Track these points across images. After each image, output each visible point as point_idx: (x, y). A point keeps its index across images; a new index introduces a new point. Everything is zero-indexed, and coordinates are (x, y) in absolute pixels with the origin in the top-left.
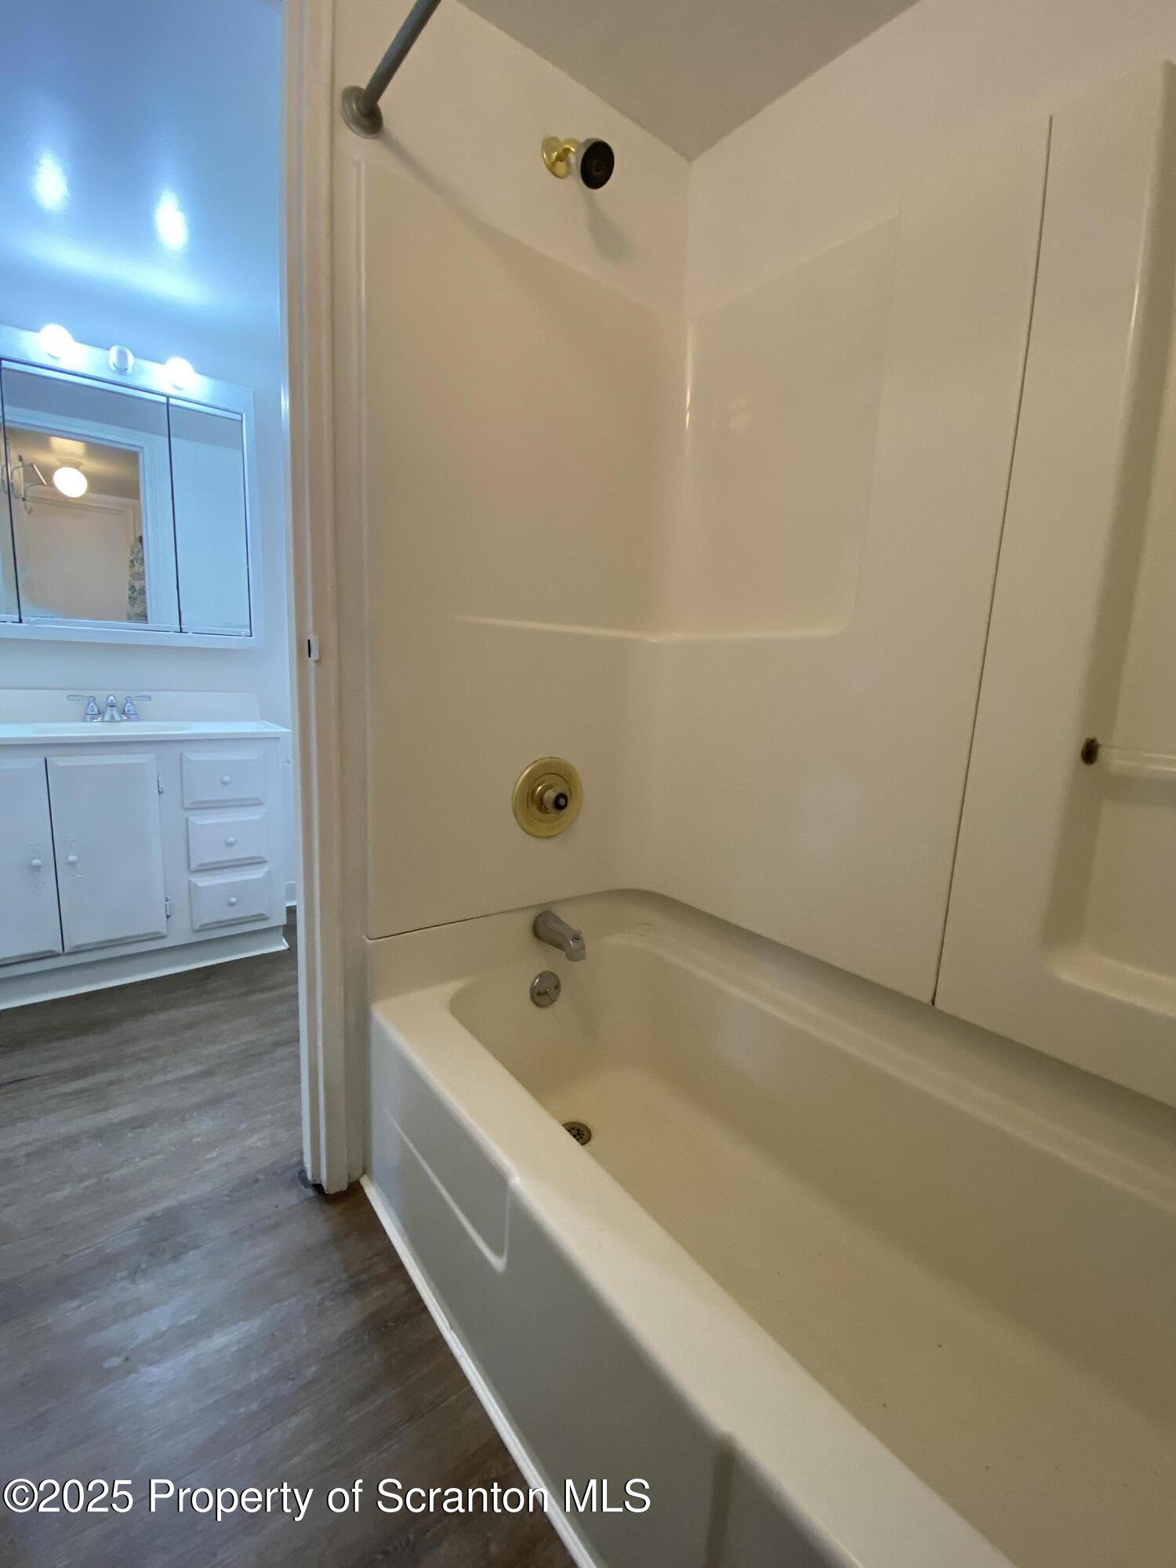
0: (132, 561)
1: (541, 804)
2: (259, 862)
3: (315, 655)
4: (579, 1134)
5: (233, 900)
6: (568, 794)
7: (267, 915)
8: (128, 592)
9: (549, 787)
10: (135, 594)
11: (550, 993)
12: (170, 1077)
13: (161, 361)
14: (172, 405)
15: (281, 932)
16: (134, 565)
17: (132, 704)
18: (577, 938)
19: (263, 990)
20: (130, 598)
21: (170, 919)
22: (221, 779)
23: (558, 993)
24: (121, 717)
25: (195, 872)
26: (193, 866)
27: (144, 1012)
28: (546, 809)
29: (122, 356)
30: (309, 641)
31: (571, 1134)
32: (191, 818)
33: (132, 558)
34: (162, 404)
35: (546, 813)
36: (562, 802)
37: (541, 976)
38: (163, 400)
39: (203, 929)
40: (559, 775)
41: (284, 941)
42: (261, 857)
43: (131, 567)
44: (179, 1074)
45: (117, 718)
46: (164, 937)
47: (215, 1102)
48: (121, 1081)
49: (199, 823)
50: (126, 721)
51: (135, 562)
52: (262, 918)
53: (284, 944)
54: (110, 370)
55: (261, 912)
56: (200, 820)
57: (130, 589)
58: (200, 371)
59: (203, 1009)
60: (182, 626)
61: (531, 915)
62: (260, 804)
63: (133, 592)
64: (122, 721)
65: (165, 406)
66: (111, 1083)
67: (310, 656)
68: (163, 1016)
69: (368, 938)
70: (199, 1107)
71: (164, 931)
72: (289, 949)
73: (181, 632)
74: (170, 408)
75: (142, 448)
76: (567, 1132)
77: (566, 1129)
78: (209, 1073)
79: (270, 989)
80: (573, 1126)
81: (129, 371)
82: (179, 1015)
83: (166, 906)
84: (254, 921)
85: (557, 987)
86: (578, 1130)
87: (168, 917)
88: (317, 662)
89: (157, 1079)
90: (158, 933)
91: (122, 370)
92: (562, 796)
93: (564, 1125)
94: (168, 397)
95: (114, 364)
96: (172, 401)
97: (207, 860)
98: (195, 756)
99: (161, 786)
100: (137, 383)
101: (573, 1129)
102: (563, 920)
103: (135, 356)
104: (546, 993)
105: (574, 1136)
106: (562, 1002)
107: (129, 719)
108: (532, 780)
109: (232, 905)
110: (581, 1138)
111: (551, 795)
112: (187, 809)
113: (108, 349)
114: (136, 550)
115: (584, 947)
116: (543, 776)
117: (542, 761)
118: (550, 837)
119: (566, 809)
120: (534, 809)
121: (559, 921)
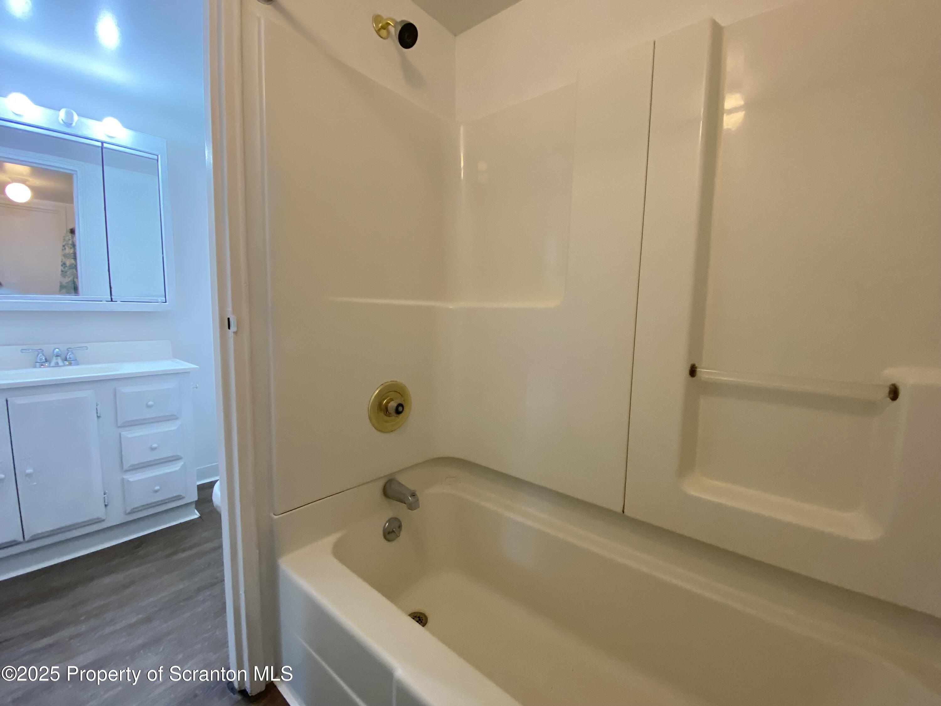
0: (64, 246)
1: (386, 410)
2: (177, 459)
3: (233, 328)
4: (420, 620)
5: (157, 488)
6: (403, 403)
7: (183, 495)
8: (60, 268)
9: (392, 400)
10: (66, 268)
11: (395, 531)
12: (118, 626)
13: (100, 119)
14: (106, 148)
15: (194, 506)
16: (65, 248)
17: (73, 353)
18: (413, 495)
19: (184, 550)
20: (62, 271)
21: (108, 507)
22: (147, 404)
23: (401, 530)
24: (64, 363)
25: (127, 471)
26: (126, 467)
27: (92, 579)
28: (390, 414)
29: (69, 115)
30: (229, 319)
31: (415, 620)
32: (123, 433)
33: (64, 244)
34: (98, 147)
35: (389, 416)
36: (400, 409)
37: (389, 521)
38: (99, 144)
39: (133, 512)
40: (399, 393)
41: (196, 511)
42: (178, 456)
43: (63, 250)
44: (124, 623)
45: (61, 363)
46: (103, 520)
47: (156, 641)
48: (78, 635)
49: (129, 436)
50: (68, 365)
51: (66, 247)
52: (179, 498)
53: (196, 514)
54: (59, 123)
55: (178, 494)
56: (129, 434)
57: (62, 266)
58: (127, 126)
59: (136, 571)
60: (112, 297)
61: (381, 483)
62: (176, 419)
63: (64, 268)
64: (65, 365)
65: (100, 148)
66: (71, 638)
67: (229, 328)
68: (107, 580)
69: (274, 514)
70: (143, 646)
71: (104, 518)
72: (200, 517)
73: (112, 301)
74: (104, 150)
75: (76, 171)
76: (413, 620)
77: (412, 618)
78: (148, 620)
79: (191, 548)
80: (415, 615)
81: (74, 124)
82: (118, 578)
83: (104, 498)
84: (174, 501)
85: (400, 527)
86: (419, 617)
87: (106, 506)
88: (235, 333)
89: (108, 630)
90: (98, 518)
91: (68, 124)
92: (400, 405)
93: (410, 615)
94: (102, 143)
95: (62, 120)
96: (105, 145)
97: (136, 462)
98: (127, 389)
99: (99, 412)
100: (80, 133)
101: (416, 617)
102: (403, 483)
103: (79, 115)
104: (393, 531)
105: (417, 622)
106: (404, 534)
107: (70, 364)
108: (381, 396)
109: (156, 491)
110: (422, 622)
111: (393, 405)
112: (119, 427)
113: (59, 110)
114: (67, 238)
115: (418, 500)
116: (386, 393)
117: (387, 384)
118: (392, 431)
119: (402, 413)
120: (382, 414)
121: (400, 484)
